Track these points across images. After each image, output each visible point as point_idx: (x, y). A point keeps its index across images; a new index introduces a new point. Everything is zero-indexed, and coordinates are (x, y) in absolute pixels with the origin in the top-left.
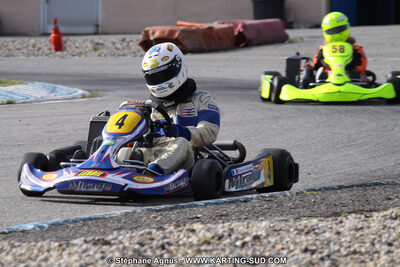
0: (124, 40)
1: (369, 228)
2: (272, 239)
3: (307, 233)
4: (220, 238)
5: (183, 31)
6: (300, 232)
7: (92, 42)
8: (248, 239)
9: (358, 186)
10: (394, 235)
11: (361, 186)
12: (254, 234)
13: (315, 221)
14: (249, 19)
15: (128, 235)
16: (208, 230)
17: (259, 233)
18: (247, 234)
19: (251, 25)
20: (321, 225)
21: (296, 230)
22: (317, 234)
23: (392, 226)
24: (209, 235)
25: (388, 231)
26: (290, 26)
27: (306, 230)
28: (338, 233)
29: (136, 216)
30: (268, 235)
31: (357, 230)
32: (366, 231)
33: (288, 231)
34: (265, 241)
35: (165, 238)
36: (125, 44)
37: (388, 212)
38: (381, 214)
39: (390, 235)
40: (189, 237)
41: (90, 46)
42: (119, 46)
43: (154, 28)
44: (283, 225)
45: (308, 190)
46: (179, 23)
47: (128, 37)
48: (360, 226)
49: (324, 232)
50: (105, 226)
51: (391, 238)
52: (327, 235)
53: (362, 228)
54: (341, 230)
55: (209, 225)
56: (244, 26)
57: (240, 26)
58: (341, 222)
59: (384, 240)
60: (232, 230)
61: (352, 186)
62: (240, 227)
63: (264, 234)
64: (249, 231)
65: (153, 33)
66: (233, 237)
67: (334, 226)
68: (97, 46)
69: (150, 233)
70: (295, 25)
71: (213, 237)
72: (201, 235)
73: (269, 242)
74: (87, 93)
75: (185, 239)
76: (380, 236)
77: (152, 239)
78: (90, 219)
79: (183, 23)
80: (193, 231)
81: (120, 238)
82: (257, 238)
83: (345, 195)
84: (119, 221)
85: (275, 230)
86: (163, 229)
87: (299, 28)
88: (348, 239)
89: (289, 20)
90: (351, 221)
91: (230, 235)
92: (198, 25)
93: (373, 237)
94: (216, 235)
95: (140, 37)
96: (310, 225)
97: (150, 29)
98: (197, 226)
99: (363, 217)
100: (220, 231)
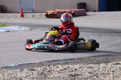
0: (41, 14)
1: (107, 67)
2: (80, 70)
3: (90, 68)
4: (66, 69)
5: (57, 12)
6: (88, 68)
7: (32, 15)
8: (73, 69)
9: (105, 55)
10: (115, 69)
11: (106, 55)
12: (75, 68)
13: (92, 65)
14: (76, 9)
15: (40, 68)
16: (62, 67)
17: (76, 68)
18: (73, 68)
19: (77, 11)
20: (94, 66)
21: (87, 67)
22: (93, 68)
23: (114, 66)
24: (62, 68)
25: (113, 68)
26: (88, 11)
27: (90, 67)
28: (99, 68)
29: (42, 63)
30: (79, 69)
31: (104, 67)
32: (107, 68)
33: (85, 68)
34: (78, 70)
35: (50, 69)
36: (41, 16)
37: (113, 63)
38: (111, 63)
39: (113, 69)
40: (57, 69)
41: (31, 16)
42: (39, 16)
43: (49, 11)
44: (83, 66)
45: (91, 56)
46: (56, 10)
47: (42, 14)
48: (105, 66)
49: (95, 68)
50: (34, 65)
51: (114, 70)
52: (96, 69)
53: (105, 67)
54: (100, 67)
55: (63, 66)
56: (75, 11)
57: (73, 11)
58: (100, 65)
59: (111, 70)
60: (69, 67)
61: (104, 56)
62: (71, 66)
63: (78, 68)
64: (74, 67)
65: (49, 13)
66: (69, 69)
67: (98, 66)
68: (33, 16)
69: (46, 68)
70: (89, 11)
71: (64, 69)
72: (60, 68)
73: (79, 71)
74: (30, 29)
75: (56, 69)
76: (111, 69)
77: (46, 69)
78: (30, 64)
79: (57, 10)
80: (58, 67)
81: (37, 69)
82: (76, 69)
83: (101, 58)
84: (38, 64)
85: (81, 67)
86: (50, 66)
87: (90, 12)
88: (102, 70)
89: (87, 10)
90: (102, 65)
91: (68, 68)
92: (62, 11)
93: (108, 69)
94: (64, 68)
95: (45, 14)
96: (91, 66)
97: (48, 11)
98: (59, 66)
99: (106, 64)
100: (66, 67)
